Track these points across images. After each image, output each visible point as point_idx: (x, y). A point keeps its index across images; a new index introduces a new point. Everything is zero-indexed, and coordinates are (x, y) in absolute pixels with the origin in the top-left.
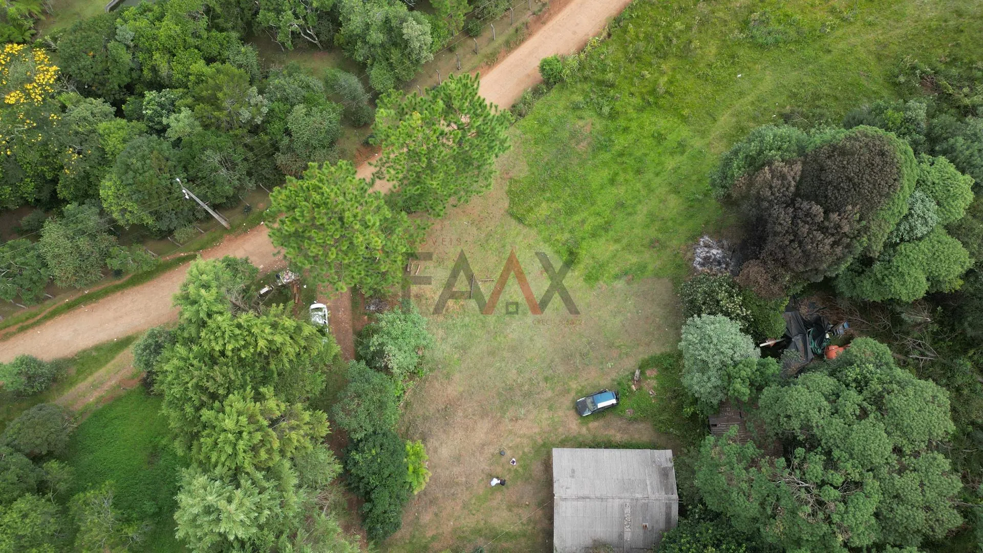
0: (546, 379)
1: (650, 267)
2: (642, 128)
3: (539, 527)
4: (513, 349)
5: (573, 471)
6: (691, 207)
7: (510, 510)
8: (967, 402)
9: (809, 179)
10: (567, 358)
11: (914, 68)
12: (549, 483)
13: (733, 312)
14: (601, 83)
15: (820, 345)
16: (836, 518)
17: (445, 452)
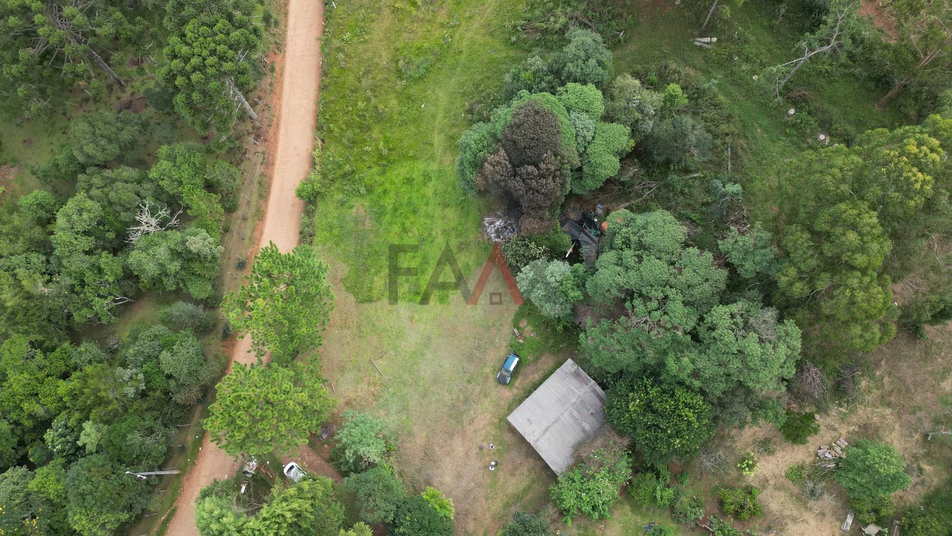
0: (469, 382)
1: (471, 263)
2: (394, 183)
3: (537, 469)
4: (435, 382)
5: (529, 420)
6: (463, 207)
7: (514, 475)
8: (691, 195)
9: (513, 153)
10: (470, 358)
11: (515, 27)
12: (522, 439)
13: (536, 255)
14: (344, 176)
15: (596, 228)
16: (669, 326)
17: (448, 479)
